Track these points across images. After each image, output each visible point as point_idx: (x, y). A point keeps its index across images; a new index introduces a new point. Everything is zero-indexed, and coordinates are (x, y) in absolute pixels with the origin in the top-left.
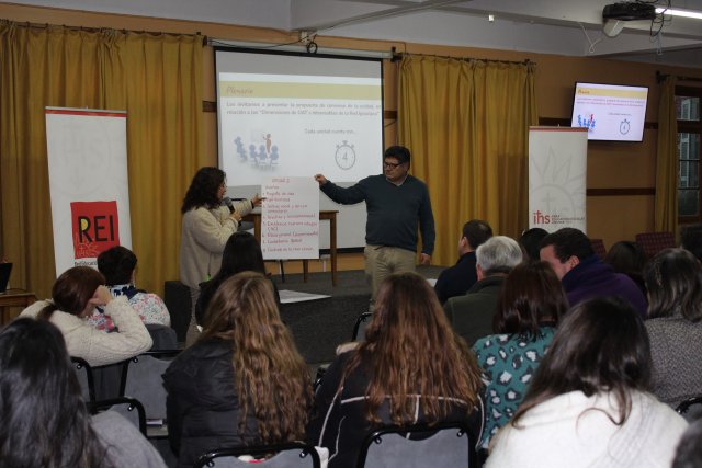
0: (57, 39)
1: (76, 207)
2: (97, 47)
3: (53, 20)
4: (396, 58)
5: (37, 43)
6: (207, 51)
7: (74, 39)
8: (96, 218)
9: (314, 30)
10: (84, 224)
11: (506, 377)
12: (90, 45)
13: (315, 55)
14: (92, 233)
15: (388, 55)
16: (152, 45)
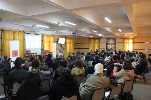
0: (9, 32)
1: (13, 51)
2: (14, 33)
3: (9, 30)
4: (43, 35)
5: (7, 32)
6: (24, 34)
7: (11, 32)
8: (15, 52)
9: (35, 32)
10: (14, 53)
11: (87, 64)
12: (13, 33)
13: (35, 34)
14: (15, 54)
15: (42, 35)
16: (19, 33)
